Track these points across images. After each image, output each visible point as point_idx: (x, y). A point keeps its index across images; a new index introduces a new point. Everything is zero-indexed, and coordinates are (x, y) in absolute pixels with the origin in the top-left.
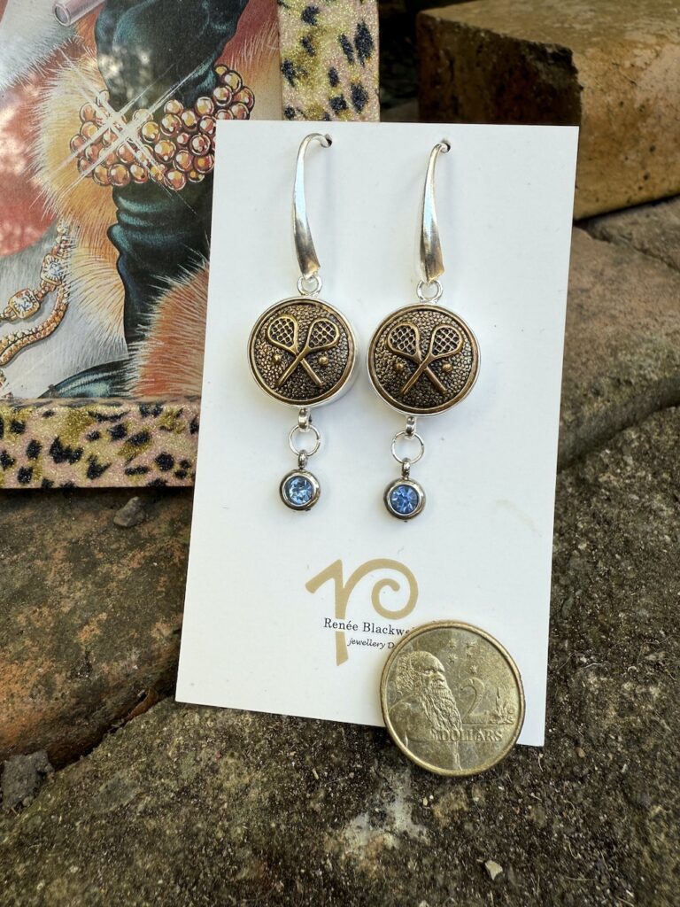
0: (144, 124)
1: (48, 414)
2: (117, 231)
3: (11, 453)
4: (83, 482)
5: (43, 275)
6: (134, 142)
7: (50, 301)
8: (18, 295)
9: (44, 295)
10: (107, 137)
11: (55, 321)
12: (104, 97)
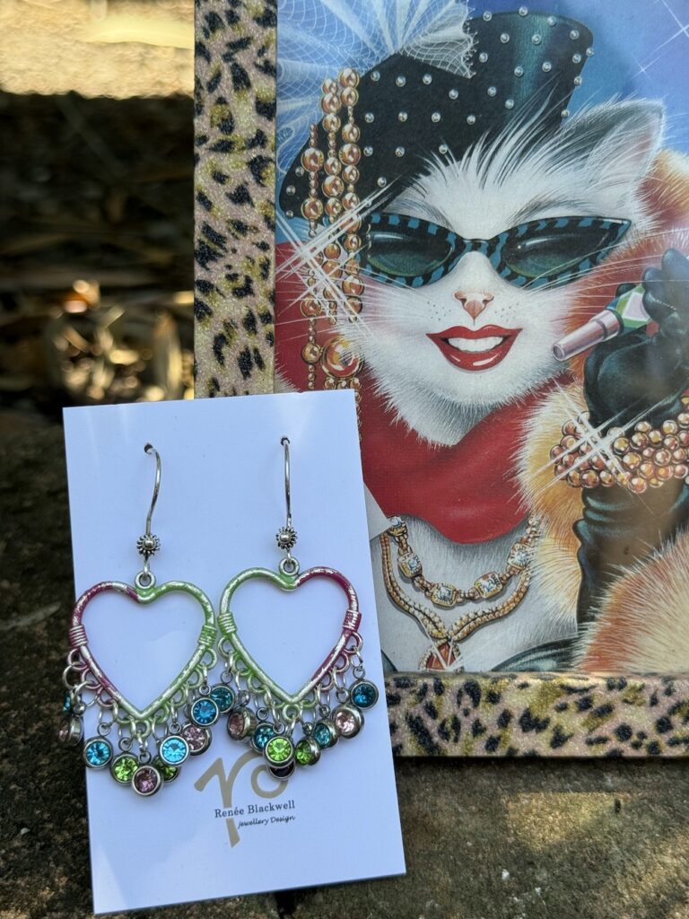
0: (616, 439)
1: (523, 686)
2: (581, 525)
3: (484, 722)
4: (545, 750)
5: (510, 561)
6: (606, 453)
7: (513, 583)
8: (485, 577)
10: (583, 448)
11: (514, 601)
12: (585, 417)
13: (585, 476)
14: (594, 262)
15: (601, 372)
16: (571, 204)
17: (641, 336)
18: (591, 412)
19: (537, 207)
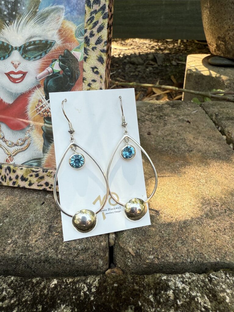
1: (22, 169)
3: (12, 177)
4: (27, 186)
5: (26, 136)
9: (25, 140)
10: (44, 106)
12: (44, 97)
13: (44, 114)
14: (46, 53)
15: (48, 84)
16: (40, 36)
17: (59, 75)
18: (46, 96)
19: (31, 38)
